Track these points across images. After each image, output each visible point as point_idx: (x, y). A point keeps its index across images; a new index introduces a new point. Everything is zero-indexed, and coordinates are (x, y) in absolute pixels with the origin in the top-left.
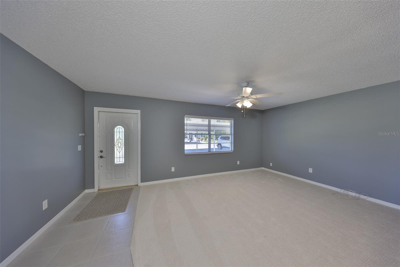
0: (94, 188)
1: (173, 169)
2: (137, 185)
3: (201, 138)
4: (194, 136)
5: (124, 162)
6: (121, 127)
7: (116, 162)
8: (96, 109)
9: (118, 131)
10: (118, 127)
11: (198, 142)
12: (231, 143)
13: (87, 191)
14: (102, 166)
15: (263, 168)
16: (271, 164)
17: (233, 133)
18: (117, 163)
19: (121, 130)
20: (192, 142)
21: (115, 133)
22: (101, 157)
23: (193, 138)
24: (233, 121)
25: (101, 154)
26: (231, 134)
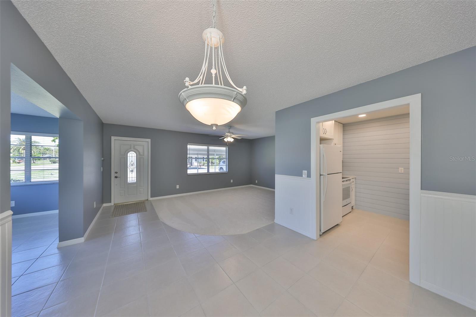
0: (111, 202)
1: (178, 187)
2: (148, 200)
3: (202, 162)
4: (194, 160)
5: (136, 181)
6: (133, 152)
7: (128, 181)
8: (113, 138)
9: (131, 155)
10: (130, 152)
11: (199, 167)
12: (226, 165)
13: (105, 205)
14: (116, 185)
15: (251, 185)
16: (257, 182)
17: (227, 158)
18: (130, 182)
19: (133, 155)
20: (191, 167)
21: (128, 158)
22: (116, 177)
23: (193, 163)
24: (228, 148)
25: (116, 175)
26: (226, 159)
